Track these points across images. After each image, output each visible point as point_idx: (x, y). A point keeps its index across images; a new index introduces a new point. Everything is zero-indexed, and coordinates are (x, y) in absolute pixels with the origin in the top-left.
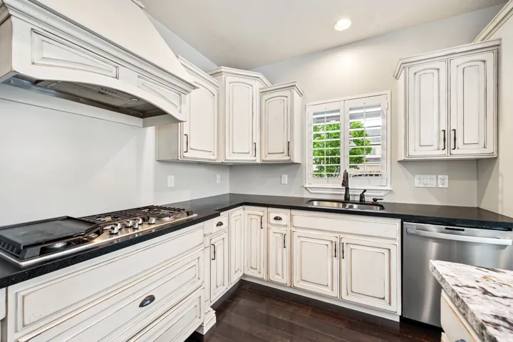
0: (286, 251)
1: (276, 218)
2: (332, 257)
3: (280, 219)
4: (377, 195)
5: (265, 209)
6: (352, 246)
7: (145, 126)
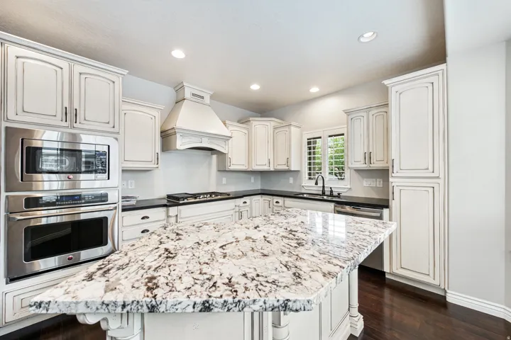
1: (277, 202)
3: (279, 202)
4: (340, 191)
5: (272, 197)
7: (212, 154)
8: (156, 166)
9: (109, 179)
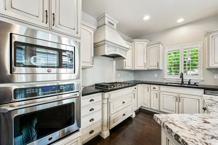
0: (158, 99)
1: (154, 88)
2: (176, 101)
3: (155, 88)
4: (194, 81)
5: (150, 85)
6: (183, 98)
7: (114, 60)
8: (92, 65)
9: (75, 73)
